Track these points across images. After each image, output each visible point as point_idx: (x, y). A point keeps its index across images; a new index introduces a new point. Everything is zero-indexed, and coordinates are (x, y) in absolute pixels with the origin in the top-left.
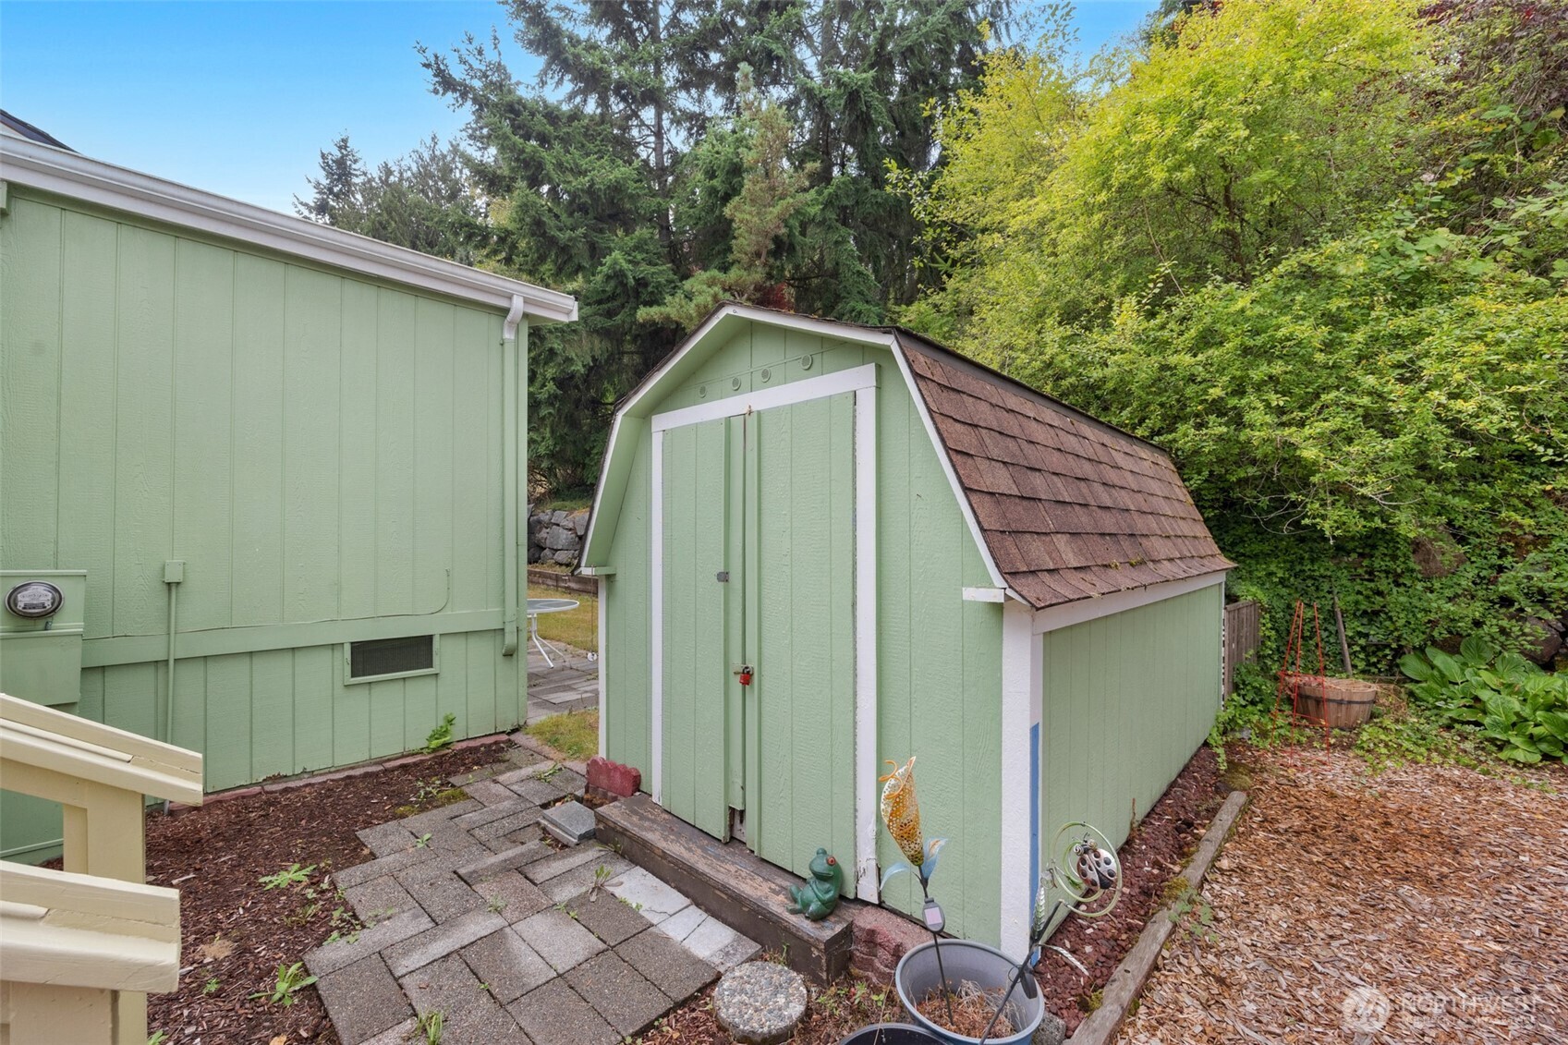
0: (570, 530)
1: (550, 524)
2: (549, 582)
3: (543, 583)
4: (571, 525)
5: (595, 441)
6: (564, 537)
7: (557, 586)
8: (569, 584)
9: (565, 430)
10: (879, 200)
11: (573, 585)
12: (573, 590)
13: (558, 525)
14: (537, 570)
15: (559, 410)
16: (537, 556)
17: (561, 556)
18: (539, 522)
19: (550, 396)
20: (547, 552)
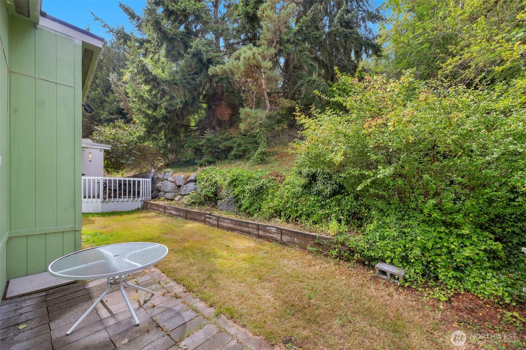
0: (173, 182)
1: (163, 180)
2: (161, 210)
3: (158, 210)
4: (173, 180)
5: (186, 141)
6: (170, 186)
7: (165, 212)
8: (171, 211)
9: (172, 136)
10: (317, 36)
11: (173, 212)
12: (173, 214)
13: (167, 180)
14: (155, 203)
15: (169, 126)
16: (157, 195)
17: (169, 195)
18: (158, 178)
19: (163, 117)
20: (162, 193)
